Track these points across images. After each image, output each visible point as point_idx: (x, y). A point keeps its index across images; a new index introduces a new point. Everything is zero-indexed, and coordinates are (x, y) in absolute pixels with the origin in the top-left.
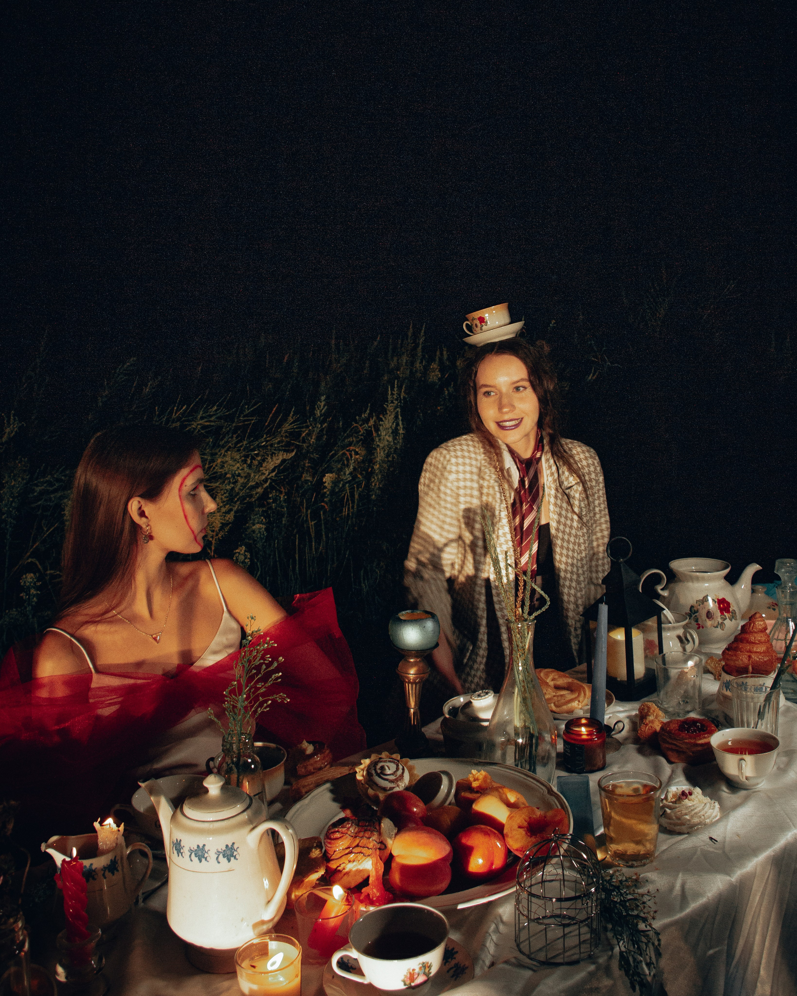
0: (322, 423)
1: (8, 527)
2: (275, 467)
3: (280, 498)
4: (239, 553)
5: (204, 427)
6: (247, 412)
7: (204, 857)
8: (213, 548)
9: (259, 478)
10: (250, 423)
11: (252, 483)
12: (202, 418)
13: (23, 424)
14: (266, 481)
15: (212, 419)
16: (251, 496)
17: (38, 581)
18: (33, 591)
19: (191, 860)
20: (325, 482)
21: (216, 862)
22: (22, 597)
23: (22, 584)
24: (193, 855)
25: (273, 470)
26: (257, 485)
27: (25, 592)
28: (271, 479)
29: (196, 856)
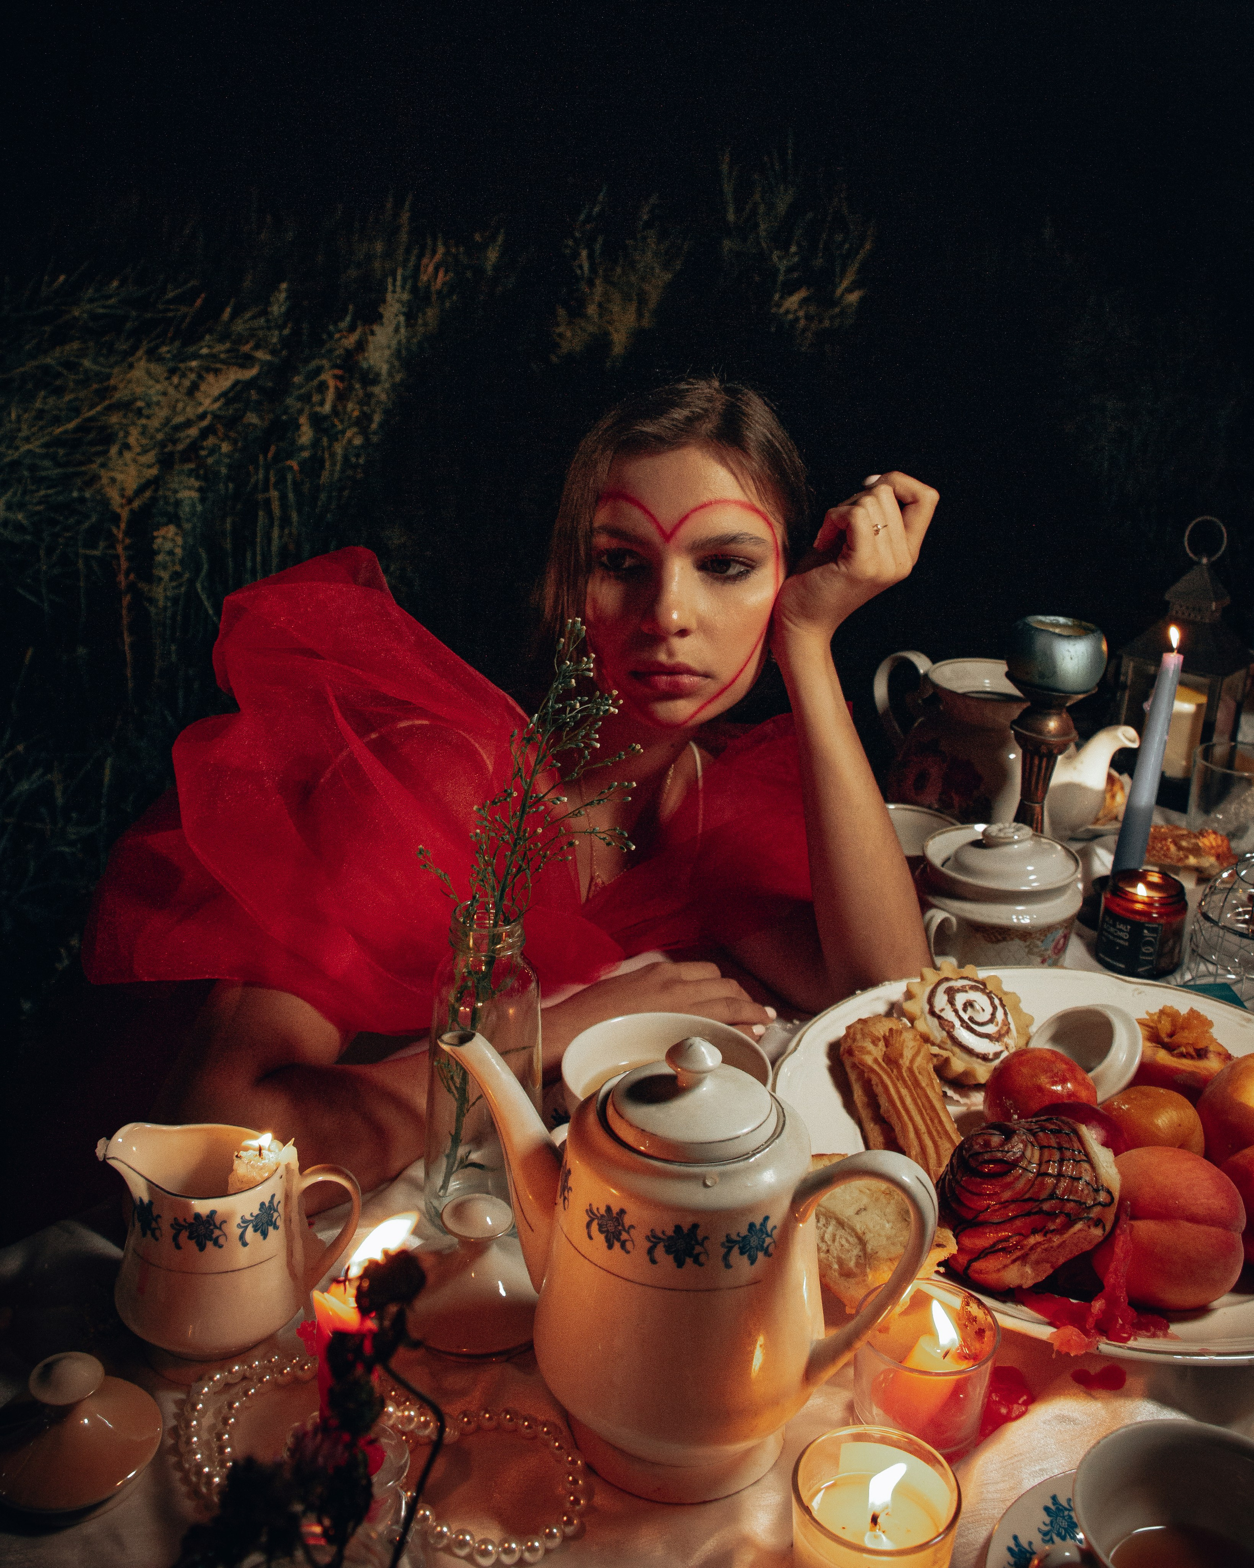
0: (281, 328)
2: (221, 394)
4: (164, 537)
5: (94, 317)
6: (171, 295)
7: (618, 1240)
9: (191, 412)
11: (179, 419)
12: (91, 301)
14: (203, 416)
15: (112, 301)
16: (175, 442)
19: (590, 1237)
21: (647, 1258)
24: (595, 1226)
25: (216, 400)
26: (188, 424)
28: (212, 413)
29: (601, 1231)
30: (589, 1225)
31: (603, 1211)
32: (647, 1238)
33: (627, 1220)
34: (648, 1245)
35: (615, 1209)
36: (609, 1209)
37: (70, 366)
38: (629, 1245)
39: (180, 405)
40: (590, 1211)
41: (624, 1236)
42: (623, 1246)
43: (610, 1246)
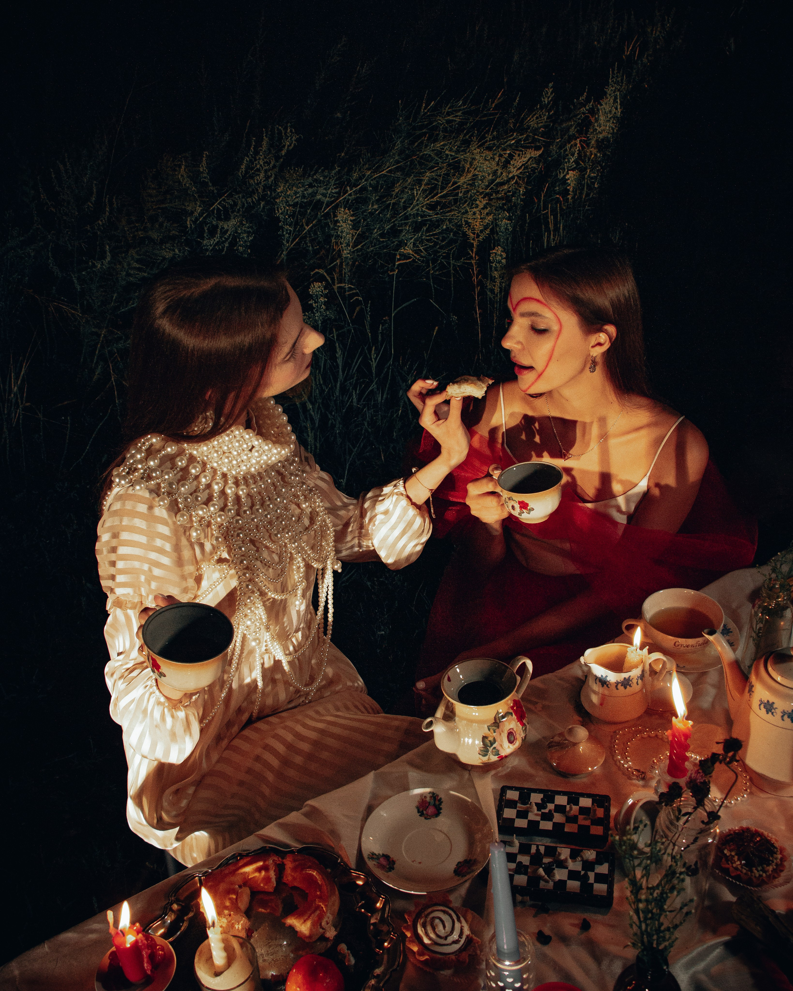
0: (549, 110)
1: (285, 233)
2: (523, 165)
3: (520, 191)
4: (496, 253)
7: (771, 712)
8: (474, 250)
9: (506, 175)
10: (495, 118)
11: (499, 180)
13: (300, 137)
14: (511, 178)
17: (325, 289)
18: (322, 300)
19: (760, 709)
20: (568, 179)
21: (781, 719)
22: (312, 304)
23: (311, 293)
24: (762, 706)
25: (520, 168)
27: (313, 300)
28: (517, 176)
29: (764, 708)
30: (760, 705)
31: (766, 702)
32: (782, 712)
33: (775, 706)
34: (782, 714)
35: (771, 702)
36: (768, 701)
37: (439, 153)
38: (774, 714)
39: (499, 172)
40: (761, 701)
41: (773, 711)
42: (772, 714)
43: (768, 713)
